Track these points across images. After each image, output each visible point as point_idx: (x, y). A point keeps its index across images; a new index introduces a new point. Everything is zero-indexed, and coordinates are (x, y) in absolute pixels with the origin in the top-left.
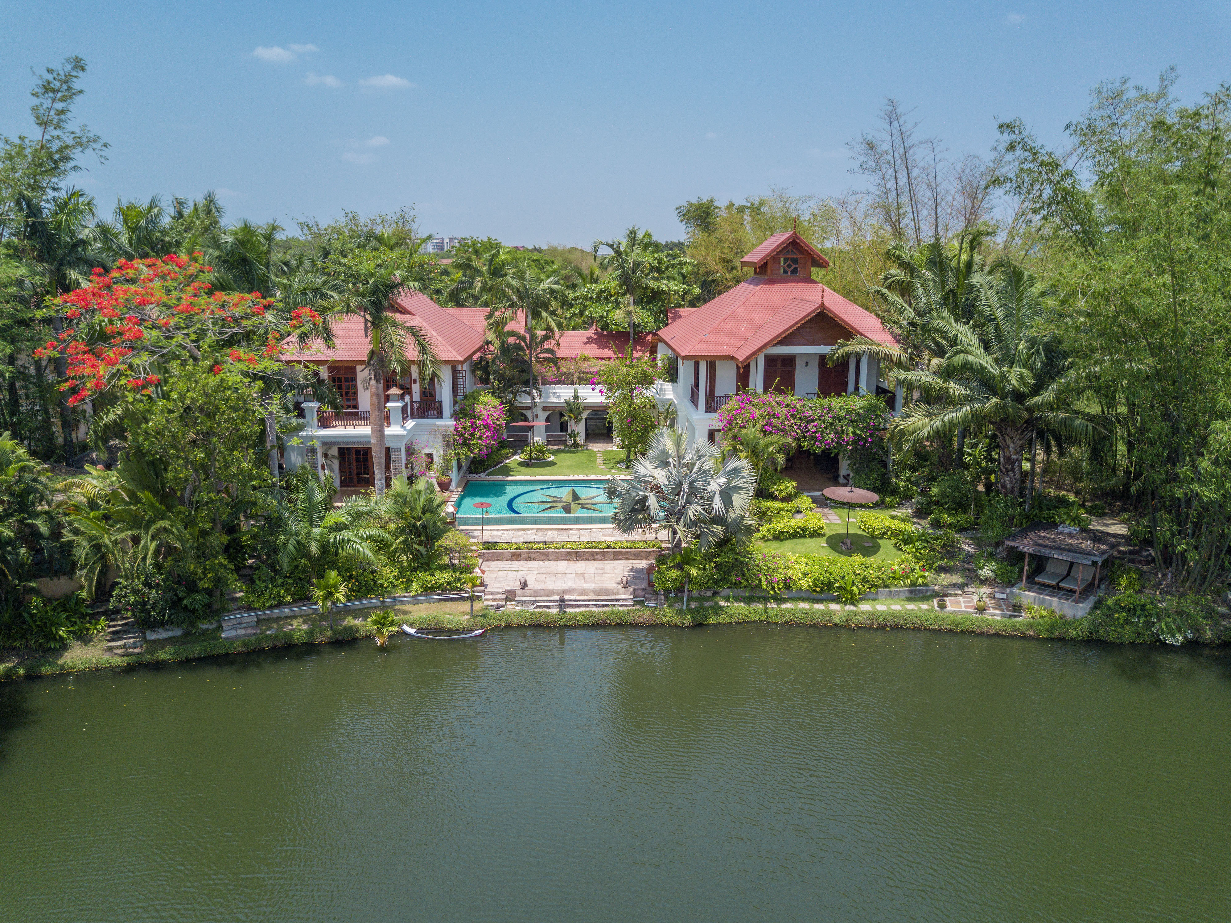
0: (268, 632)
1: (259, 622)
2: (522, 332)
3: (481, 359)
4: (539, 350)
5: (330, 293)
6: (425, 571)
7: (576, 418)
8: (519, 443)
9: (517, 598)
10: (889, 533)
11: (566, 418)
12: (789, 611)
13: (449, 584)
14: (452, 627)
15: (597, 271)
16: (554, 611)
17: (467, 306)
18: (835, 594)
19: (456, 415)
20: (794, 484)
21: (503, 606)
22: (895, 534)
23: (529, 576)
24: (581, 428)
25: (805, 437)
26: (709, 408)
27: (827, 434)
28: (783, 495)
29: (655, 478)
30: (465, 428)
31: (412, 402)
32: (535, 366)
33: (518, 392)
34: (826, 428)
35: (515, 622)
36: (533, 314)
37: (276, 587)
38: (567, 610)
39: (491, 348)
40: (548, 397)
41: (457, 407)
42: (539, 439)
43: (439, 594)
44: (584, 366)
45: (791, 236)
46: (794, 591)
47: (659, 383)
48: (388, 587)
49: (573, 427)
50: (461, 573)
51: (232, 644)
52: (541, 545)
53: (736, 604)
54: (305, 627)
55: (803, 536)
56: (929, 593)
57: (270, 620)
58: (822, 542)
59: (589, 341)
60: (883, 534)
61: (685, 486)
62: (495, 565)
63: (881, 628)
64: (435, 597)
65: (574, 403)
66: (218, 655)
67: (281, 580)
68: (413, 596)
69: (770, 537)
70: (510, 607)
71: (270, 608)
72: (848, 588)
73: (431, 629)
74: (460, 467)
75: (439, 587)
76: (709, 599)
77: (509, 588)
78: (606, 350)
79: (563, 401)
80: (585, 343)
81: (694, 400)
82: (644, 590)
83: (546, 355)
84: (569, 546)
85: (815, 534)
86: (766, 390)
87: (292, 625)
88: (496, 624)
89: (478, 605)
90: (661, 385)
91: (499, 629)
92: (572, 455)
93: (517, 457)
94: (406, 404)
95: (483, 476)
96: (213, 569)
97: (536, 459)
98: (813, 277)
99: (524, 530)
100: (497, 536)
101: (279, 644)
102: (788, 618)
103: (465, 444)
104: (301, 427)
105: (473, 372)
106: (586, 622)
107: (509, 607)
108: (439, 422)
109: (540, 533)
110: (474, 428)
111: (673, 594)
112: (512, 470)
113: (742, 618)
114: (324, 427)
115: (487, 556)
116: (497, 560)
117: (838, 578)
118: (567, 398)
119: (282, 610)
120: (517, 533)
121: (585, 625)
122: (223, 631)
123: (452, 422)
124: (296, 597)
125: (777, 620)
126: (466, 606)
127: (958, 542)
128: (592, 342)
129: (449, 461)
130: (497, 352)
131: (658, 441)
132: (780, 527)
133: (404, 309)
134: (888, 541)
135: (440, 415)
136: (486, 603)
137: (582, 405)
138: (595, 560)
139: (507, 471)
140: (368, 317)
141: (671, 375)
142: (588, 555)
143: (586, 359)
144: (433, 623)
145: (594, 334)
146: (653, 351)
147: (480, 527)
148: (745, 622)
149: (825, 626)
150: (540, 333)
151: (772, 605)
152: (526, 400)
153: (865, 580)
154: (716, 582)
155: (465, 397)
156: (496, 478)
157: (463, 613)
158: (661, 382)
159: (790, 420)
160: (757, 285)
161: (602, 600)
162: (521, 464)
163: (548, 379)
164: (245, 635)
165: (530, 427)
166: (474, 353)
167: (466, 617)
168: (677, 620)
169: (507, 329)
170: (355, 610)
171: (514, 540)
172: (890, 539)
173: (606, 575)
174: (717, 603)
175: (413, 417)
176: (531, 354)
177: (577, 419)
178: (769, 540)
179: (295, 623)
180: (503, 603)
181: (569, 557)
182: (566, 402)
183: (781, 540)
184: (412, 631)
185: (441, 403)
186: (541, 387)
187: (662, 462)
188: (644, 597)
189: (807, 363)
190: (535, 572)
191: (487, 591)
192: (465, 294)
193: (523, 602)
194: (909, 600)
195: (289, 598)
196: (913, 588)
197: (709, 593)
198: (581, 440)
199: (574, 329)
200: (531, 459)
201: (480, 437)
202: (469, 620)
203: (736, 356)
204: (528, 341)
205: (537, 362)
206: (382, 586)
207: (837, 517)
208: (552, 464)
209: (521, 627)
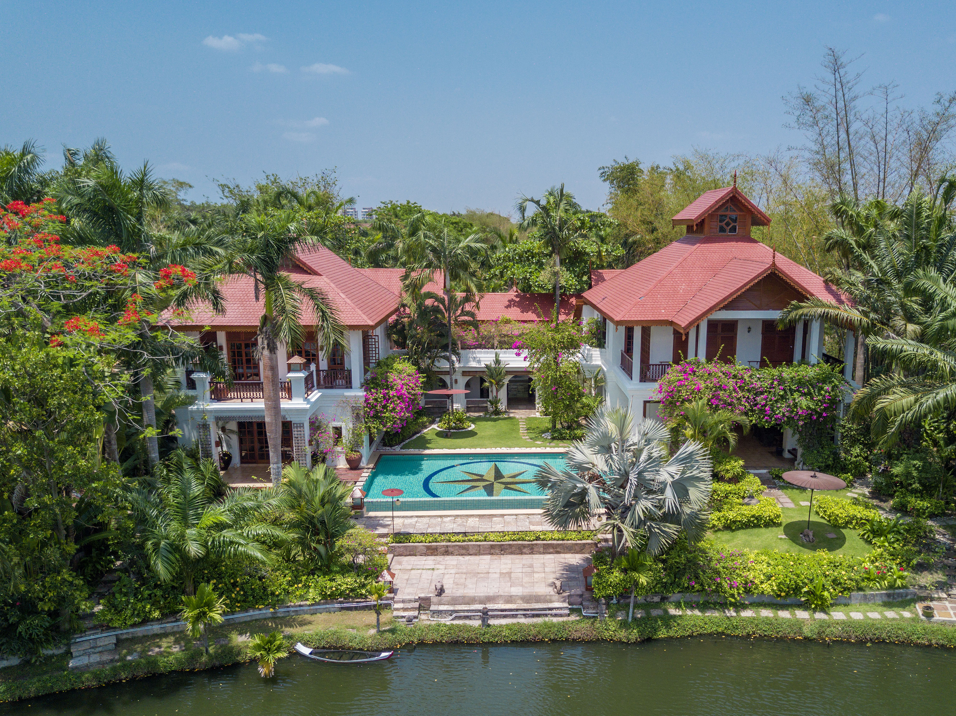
0: (129, 658)
1: (119, 642)
2: (441, 293)
3: (397, 323)
4: (459, 312)
5: (215, 249)
6: (325, 574)
7: (497, 383)
8: (436, 410)
9: (433, 608)
10: (854, 522)
11: (487, 384)
12: (751, 621)
13: (352, 590)
14: (355, 645)
15: (516, 233)
16: (476, 623)
17: (386, 267)
18: (803, 599)
19: (366, 385)
20: (741, 462)
21: (415, 617)
22: (861, 523)
23: (447, 576)
24: (503, 395)
25: (752, 411)
26: (644, 378)
27: (778, 408)
28: (729, 475)
29: (594, 465)
30: (376, 400)
31: (318, 370)
32: (455, 330)
33: (436, 357)
34: (777, 401)
35: (429, 638)
36: (451, 275)
37: (140, 601)
38: (491, 622)
39: (408, 310)
40: (468, 361)
41: (369, 376)
42: (458, 406)
43: (341, 602)
44: (506, 329)
45: (731, 192)
46: (756, 595)
47: (586, 348)
48: (280, 594)
49: (495, 394)
50: (366, 578)
51: (79, 677)
52: (460, 537)
53: (689, 612)
54: (176, 649)
55: (757, 526)
56: (909, 597)
57: (134, 640)
58: (779, 533)
59: (511, 304)
60: (847, 523)
61: (633, 477)
62: (408, 561)
63: (861, 643)
64: (337, 605)
65: (495, 368)
66: (61, 692)
67: (147, 592)
68: (309, 605)
69: (720, 526)
70: (425, 619)
71: (134, 625)
72: (818, 593)
73: (330, 648)
74: (371, 441)
75: (341, 595)
76: (656, 605)
77: (422, 595)
78: (530, 313)
79: (484, 366)
80: (507, 307)
81: (627, 368)
82: (581, 596)
83: (466, 318)
84: (492, 539)
85: (771, 523)
86: (709, 358)
87: (160, 647)
88: (407, 641)
89: (386, 616)
90: (588, 350)
91: (410, 647)
92: (492, 423)
93: (435, 426)
94: (312, 373)
95: (397, 449)
96: (54, 587)
97: (455, 428)
98: (753, 236)
99: (441, 516)
100: (410, 524)
101: (141, 674)
102: (750, 630)
103: (377, 417)
104: (192, 400)
105: (388, 336)
106: (514, 638)
107: (423, 617)
108: (348, 393)
109: (459, 520)
110: (387, 399)
111: (614, 601)
112: (428, 441)
113: (697, 631)
114: (219, 399)
115: (398, 550)
116: (410, 555)
117: (806, 581)
118: (488, 363)
119: (150, 627)
120: (433, 521)
121: (512, 642)
122: (72, 657)
123: (361, 393)
124: (166, 611)
125: (737, 632)
126: (370, 617)
127: (931, 531)
128: (514, 306)
129: (359, 435)
130: (415, 316)
131: (598, 423)
132: (731, 515)
133: (310, 268)
134: (853, 531)
135: (349, 385)
136: (396, 613)
137: (504, 371)
138: (522, 553)
139: (424, 443)
140: (259, 277)
141: (599, 340)
142: (514, 549)
143: (508, 322)
144: (331, 640)
145: (517, 296)
146: (578, 314)
147: (390, 514)
148: (701, 635)
149: (793, 640)
150: (459, 295)
151: (731, 613)
152: (444, 365)
153: (835, 582)
154: (665, 586)
155: (379, 364)
156: (412, 451)
157: (369, 626)
158: (588, 347)
159: (737, 392)
160: (694, 244)
161: (532, 610)
162: (440, 434)
163: (468, 343)
164: (99, 663)
165: (449, 396)
166: (389, 316)
167: (373, 631)
168: (622, 634)
169: (424, 290)
170: (240, 623)
171: (430, 530)
172: (854, 528)
173: (536, 575)
174: (666, 612)
175: (319, 387)
176: (449, 317)
177: (499, 384)
178: (719, 530)
179: (165, 643)
180: (416, 613)
181: (492, 551)
182: (487, 366)
183: (733, 531)
184: (306, 651)
185: (350, 371)
186: (461, 351)
187: (602, 447)
188: (581, 604)
189: (749, 328)
190: (453, 571)
191: (397, 598)
192: (384, 255)
193: (439, 613)
194: (888, 605)
195: (156, 614)
196: (891, 591)
197: (657, 599)
198: (502, 406)
199: (494, 291)
200: (450, 428)
201: (394, 409)
202: (373, 637)
203: (675, 321)
204: (447, 302)
205: (456, 324)
206: (273, 594)
207: (789, 501)
208: (472, 434)
209: (436, 644)
